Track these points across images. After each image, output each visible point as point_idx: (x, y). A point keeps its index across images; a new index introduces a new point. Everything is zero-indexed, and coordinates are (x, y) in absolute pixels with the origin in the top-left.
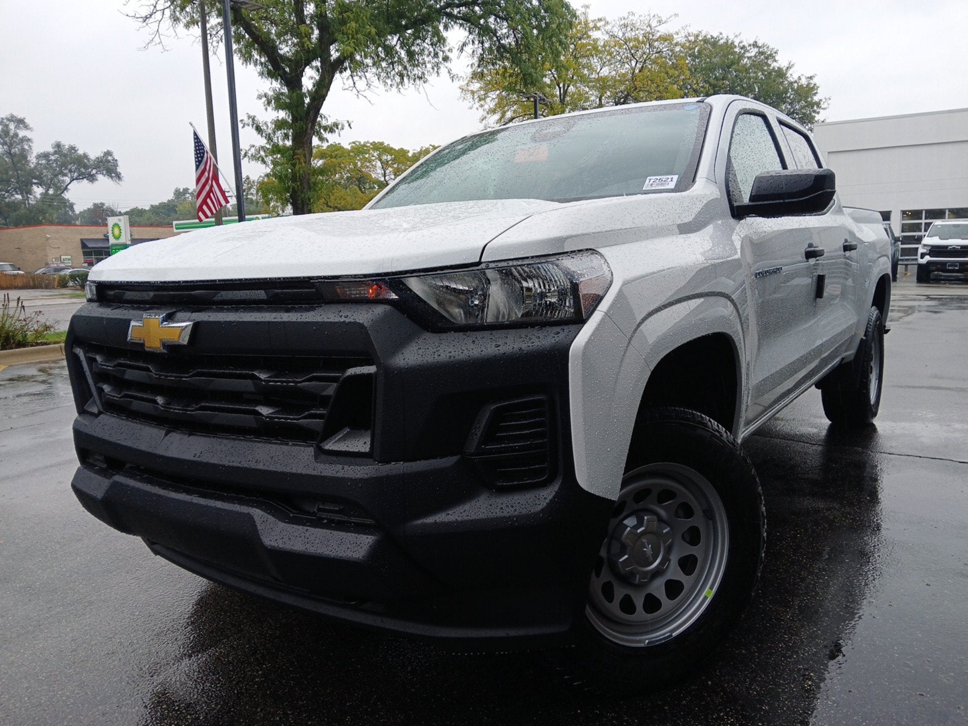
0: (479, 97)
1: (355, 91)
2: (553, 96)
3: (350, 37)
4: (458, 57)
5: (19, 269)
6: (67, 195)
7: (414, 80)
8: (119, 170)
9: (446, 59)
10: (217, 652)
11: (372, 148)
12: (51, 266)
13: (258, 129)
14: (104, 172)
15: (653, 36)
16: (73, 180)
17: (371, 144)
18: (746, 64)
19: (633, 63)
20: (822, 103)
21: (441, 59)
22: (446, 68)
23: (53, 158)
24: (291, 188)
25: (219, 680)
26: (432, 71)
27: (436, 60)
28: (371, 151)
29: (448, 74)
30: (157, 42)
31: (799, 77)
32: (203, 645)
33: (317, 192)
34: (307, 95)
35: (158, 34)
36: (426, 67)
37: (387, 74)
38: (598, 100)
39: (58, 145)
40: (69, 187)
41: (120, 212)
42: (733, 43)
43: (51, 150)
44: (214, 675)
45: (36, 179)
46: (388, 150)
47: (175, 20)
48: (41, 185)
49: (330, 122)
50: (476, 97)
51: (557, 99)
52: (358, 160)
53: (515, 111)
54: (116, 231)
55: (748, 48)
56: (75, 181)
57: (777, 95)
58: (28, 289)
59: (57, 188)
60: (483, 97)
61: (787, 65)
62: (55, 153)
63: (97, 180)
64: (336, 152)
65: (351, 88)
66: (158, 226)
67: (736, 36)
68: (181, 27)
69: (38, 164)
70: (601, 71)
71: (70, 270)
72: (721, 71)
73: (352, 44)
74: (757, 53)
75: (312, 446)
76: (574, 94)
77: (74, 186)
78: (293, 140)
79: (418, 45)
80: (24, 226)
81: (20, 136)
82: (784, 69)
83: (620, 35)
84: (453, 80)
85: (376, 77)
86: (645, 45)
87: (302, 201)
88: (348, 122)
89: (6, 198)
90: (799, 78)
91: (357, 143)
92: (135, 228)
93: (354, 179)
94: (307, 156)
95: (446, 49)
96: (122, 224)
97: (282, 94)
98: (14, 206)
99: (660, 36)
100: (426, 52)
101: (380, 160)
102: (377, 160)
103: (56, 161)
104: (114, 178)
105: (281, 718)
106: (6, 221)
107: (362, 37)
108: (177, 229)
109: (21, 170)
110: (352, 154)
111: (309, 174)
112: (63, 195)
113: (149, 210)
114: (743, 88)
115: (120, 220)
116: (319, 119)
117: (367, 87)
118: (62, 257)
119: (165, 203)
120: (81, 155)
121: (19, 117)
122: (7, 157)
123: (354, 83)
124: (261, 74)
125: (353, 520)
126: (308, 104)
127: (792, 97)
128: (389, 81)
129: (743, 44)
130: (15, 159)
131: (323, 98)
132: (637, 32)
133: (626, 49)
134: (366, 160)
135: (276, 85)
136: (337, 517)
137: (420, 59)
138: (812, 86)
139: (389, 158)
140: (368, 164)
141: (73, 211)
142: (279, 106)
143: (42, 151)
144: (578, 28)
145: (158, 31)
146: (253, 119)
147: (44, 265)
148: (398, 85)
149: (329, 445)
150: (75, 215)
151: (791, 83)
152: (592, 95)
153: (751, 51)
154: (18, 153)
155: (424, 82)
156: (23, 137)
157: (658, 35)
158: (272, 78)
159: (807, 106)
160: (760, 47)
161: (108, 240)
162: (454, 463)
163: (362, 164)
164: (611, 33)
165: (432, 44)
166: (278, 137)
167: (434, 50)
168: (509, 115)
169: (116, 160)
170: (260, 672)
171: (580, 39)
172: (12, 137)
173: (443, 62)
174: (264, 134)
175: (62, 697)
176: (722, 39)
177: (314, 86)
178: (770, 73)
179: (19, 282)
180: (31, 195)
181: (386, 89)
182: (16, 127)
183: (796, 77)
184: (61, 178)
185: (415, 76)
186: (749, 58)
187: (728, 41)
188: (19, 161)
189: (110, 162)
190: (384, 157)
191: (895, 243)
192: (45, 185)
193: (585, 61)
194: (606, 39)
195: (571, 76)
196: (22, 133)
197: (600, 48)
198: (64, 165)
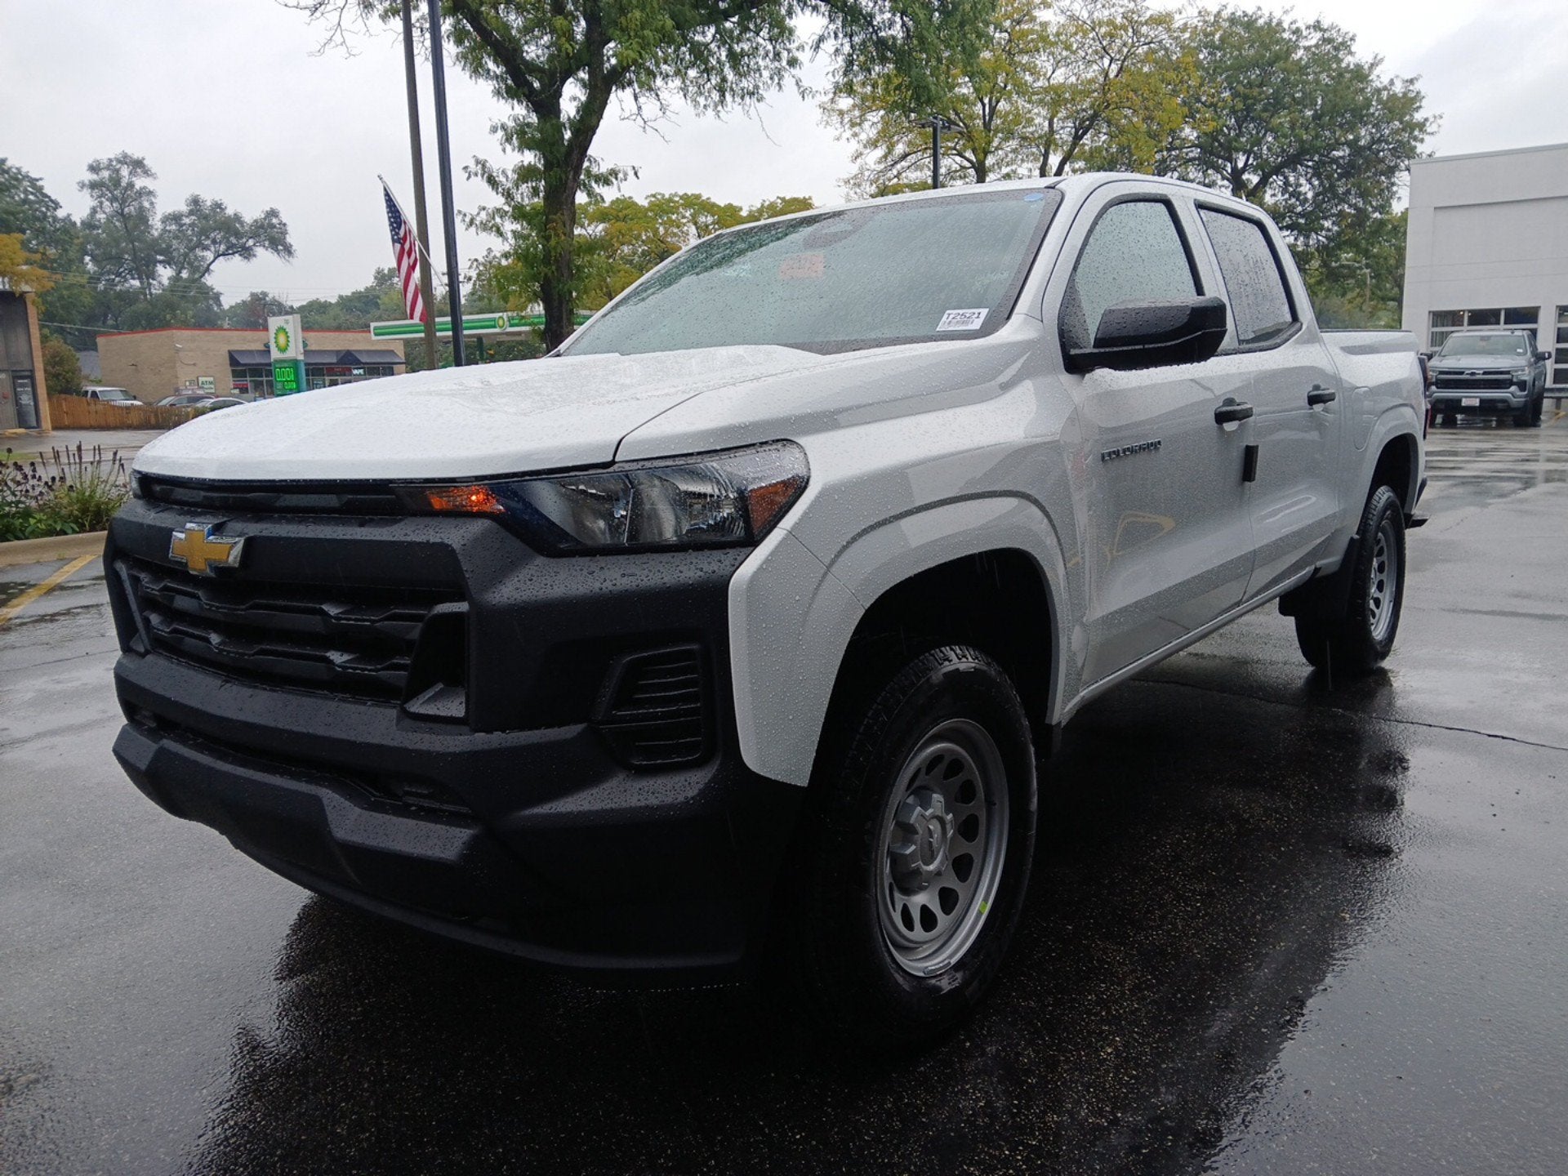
0: (851, 120)
1: (640, 121)
2: (972, 117)
3: (632, 34)
4: (812, 60)
5: (135, 398)
6: (209, 280)
7: (742, 98)
8: (289, 239)
9: (793, 62)
10: (308, 979)
11: (682, 205)
12: (184, 392)
13: (492, 181)
14: (267, 243)
15: (1139, 17)
16: (219, 256)
17: (681, 198)
18: (1301, 59)
19: (1106, 61)
20: (1428, 124)
21: (784, 63)
22: (793, 77)
23: (187, 221)
24: (542, 274)
25: (303, 1018)
26: (770, 82)
27: (777, 64)
28: (681, 210)
29: (796, 88)
30: (339, 43)
31: (1392, 80)
32: (291, 970)
33: (584, 281)
34: (567, 125)
35: (339, 30)
36: (761, 75)
37: (699, 88)
38: (1046, 124)
39: (195, 202)
40: (211, 267)
41: (292, 307)
42: (1279, 24)
43: (184, 209)
44: (297, 1010)
45: (161, 255)
46: (707, 207)
47: (366, 7)
48: (169, 264)
49: (604, 169)
50: (846, 120)
51: (979, 122)
52: (661, 224)
53: (910, 143)
54: (282, 340)
55: (1305, 33)
56: (221, 258)
57: (1353, 111)
58: (148, 429)
59: (194, 269)
60: (858, 121)
61: (1371, 61)
62: (191, 213)
63: (255, 256)
64: (624, 211)
65: (634, 117)
66: (348, 330)
67: (1286, 12)
68: (374, 18)
69: (164, 230)
70: (1054, 75)
71: (212, 401)
72: (1258, 72)
73: (635, 46)
74: (1320, 40)
75: (394, 707)
76: (1007, 114)
77: (220, 266)
78: (546, 198)
79: (748, 40)
80: (144, 330)
81: (137, 187)
82: (1366, 67)
83: (1085, 15)
84: (803, 97)
85: (682, 93)
86: (1126, 31)
87: (560, 295)
88: (634, 168)
89: (116, 285)
90: (1392, 82)
91: (659, 197)
92: (312, 334)
93: (653, 255)
94: (568, 223)
95: (793, 46)
96: (289, 328)
97: (528, 125)
98: (128, 298)
99: (1151, 16)
100: (762, 52)
101: (695, 224)
102: (691, 224)
103: (192, 225)
104: (282, 253)
105: (371, 1069)
106: (116, 321)
107: (650, 34)
108: (376, 334)
109: (139, 240)
110: (650, 214)
111: (570, 252)
112: (203, 279)
113: (338, 304)
114: (1294, 99)
115: (287, 322)
116: (586, 164)
117: (661, 113)
118: (201, 379)
119: (361, 292)
120: (230, 216)
121: (135, 157)
122: (118, 220)
123: (639, 108)
124: (498, 93)
125: (445, 807)
126: (570, 140)
127: (1377, 114)
128: (702, 100)
129: (1297, 25)
130: (130, 224)
131: (593, 130)
132: (1113, 10)
133: (1093, 39)
134: (672, 223)
135: (520, 110)
136: (426, 803)
137: (752, 63)
138: (1413, 95)
139: (710, 219)
140: (675, 230)
141: (219, 305)
142: (525, 144)
143: (170, 210)
144: (1015, 5)
145: (339, 24)
146: (484, 166)
147: (172, 393)
148: (716, 106)
149: (416, 707)
150: (223, 311)
151: (1378, 91)
152: (1038, 114)
153: (1310, 37)
154: (134, 213)
155: (758, 100)
156: (141, 189)
157: (1148, 14)
158: (513, 99)
159: (1403, 130)
160: (1325, 31)
161: (269, 351)
162: (575, 734)
163: (666, 230)
164: (1068, 13)
165: (770, 40)
166: (522, 194)
167: (774, 48)
168: (900, 148)
169: (285, 225)
170: (359, 1009)
171: (1019, 22)
172: (126, 189)
173: (787, 67)
174: (500, 189)
175: (93, 1032)
176: (1260, 17)
177: (578, 112)
178: (1341, 75)
179: (134, 418)
180: (154, 279)
181: (697, 111)
182: (130, 173)
183: (1385, 81)
184: (199, 252)
185: (743, 90)
186: (1307, 49)
187: (1271, 20)
188: (136, 227)
189: (275, 227)
190: (702, 219)
191: (1536, 363)
192: (175, 264)
193: (1025, 59)
194: (1062, 22)
195: (1002, 85)
196: (140, 183)
197: (1051, 37)
198: (204, 232)
